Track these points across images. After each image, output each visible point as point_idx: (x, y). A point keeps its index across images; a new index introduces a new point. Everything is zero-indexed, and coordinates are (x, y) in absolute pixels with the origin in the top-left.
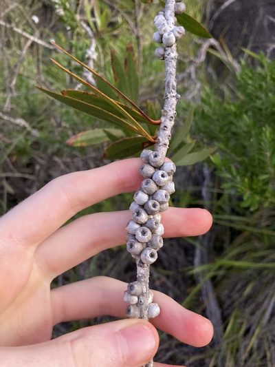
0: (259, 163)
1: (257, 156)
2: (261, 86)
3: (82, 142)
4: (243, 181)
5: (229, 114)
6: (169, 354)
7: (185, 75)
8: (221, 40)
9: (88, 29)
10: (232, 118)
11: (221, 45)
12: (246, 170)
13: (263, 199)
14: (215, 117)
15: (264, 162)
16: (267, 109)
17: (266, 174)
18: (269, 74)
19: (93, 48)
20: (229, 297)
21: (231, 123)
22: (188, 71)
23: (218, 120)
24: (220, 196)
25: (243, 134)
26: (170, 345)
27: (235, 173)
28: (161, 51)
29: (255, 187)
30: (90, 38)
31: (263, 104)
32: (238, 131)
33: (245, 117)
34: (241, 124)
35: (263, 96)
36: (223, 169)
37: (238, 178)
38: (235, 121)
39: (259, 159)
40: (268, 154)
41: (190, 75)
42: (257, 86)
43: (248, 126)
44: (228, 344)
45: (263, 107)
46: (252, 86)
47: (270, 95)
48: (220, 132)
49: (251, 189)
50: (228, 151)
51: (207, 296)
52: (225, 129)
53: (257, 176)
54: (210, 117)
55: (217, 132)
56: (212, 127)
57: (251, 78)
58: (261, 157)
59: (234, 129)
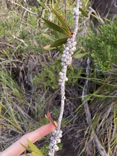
0: (106, 57)
1: (106, 55)
2: (109, 32)
3: (47, 48)
4: (101, 63)
5: (98, 41)
6: (71, 129)
7: (81, 24)
8: (97, 10)
9: (49, 9)
10: (98, 42)
11: (96, 12)
12: (102, 59)
13: (107, 69)
14: (93, 42)
15: (108, 57)
16: (110, 40)
17: (109, 60)
18: (112, 27)
19: (51, 17)
20: (94, 109)
21: (98, 44)
22: (83, 22)
23: (94, 43)
24: (93, 71)
25: (102, 48)
26: (72, 126)
27: (98, 60)
28: (75, 17)
29: (104, 64)
30: (50, 12)
31: (109, 38)
32: (101, 47)
33: (103, 42)
34: (101, 44)
35: (109, 35)
36: (95, 59)
37: (99, 62)
38: (99, 43)
39: (106, 56)
40: (109, 54)
41: (83, 24)
42: (107, 32)
43: (103, 45)
44: (93, 125)
45: (109, 39)
46: (106, 32)
47: (112, 35)
48: (95, 47)
49: (103, 65)
50: (97, 53)
51: (86, 109)
52: (96, 46)
53: (105, 61)
54: (91, 42)
55: (93, 47)
56: (92, 45)
57: (105, 29)
58: (107, 55)
59: (99, 46)
